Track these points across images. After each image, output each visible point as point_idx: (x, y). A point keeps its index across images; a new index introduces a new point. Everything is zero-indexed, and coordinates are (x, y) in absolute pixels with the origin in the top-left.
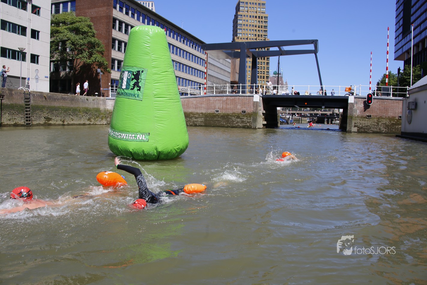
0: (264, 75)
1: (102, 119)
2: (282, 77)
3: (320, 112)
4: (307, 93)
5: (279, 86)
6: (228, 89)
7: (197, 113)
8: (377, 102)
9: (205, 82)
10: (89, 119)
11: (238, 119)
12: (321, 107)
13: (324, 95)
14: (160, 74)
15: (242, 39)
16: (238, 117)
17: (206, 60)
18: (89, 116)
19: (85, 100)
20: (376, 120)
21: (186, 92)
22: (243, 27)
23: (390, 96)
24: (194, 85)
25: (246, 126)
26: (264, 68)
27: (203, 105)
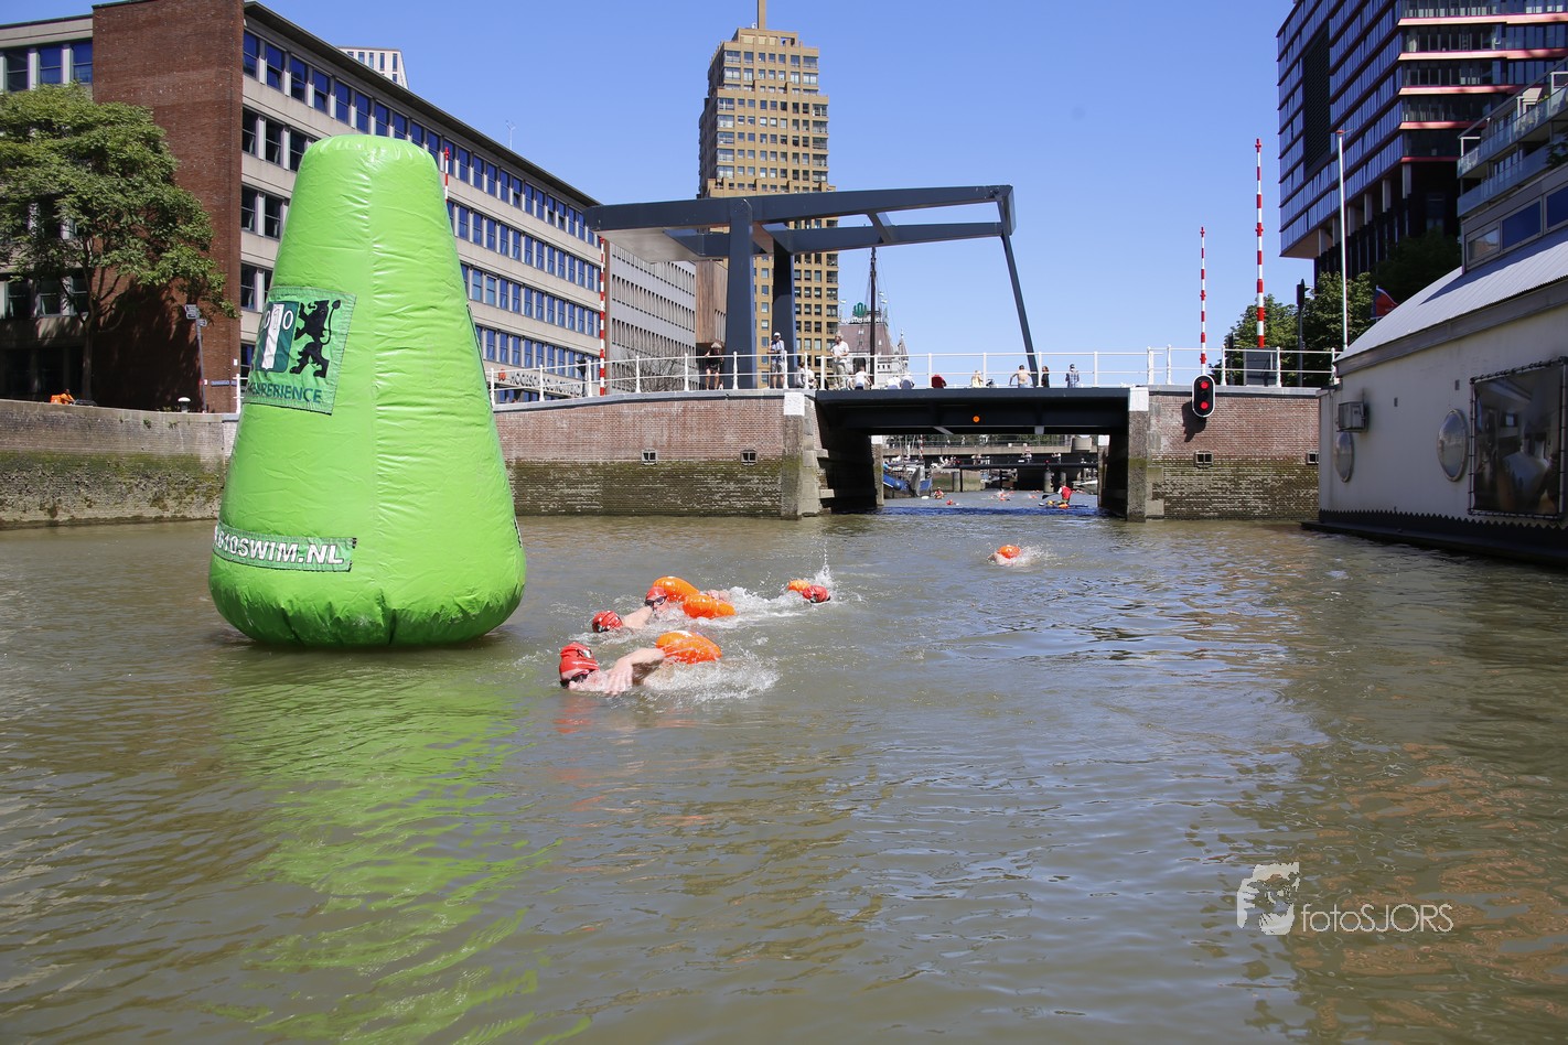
0: (818, 319)
1: (209, 499)
2: (884, 325)
3: (1027, 450)
4: (980, 381)
5: (876, 356)
6: (689, 372)
7: (575, 466)
8: (1231, 407)
9: (603, 347)
10: (155, 500)
11: (728, 483)
12: (1031, 431)
13: (1040, 385)
14: (404, 317)
15: (736, 186)
16: (729, 476)
17: (603, 266)
18: (155, 489)
19: (137, 425)
20: (1227, 471)
21: (532, 387)
22: (739, 144)
23: (1275, 383)
24: (562, 362)
25: (759, 507)
26: (818, 293)
27: (596, 436)
